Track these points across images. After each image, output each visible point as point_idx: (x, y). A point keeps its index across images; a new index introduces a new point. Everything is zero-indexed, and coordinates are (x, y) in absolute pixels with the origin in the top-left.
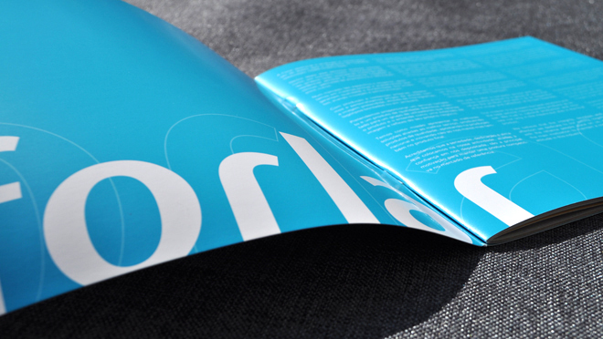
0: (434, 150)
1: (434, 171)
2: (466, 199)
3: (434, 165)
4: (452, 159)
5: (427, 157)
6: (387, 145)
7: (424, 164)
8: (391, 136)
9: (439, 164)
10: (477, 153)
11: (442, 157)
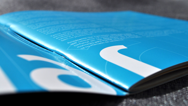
0: (86, 39)
1: (86, 48)
2: (109, 63)
3: (85, 46)
4: (98, 43)
5: (81, 43)
6: (57, 38)
7: (80, 45)
8: (60, 34)
9: (89, 45)
10: (113, 40)
11: (91, 42)
